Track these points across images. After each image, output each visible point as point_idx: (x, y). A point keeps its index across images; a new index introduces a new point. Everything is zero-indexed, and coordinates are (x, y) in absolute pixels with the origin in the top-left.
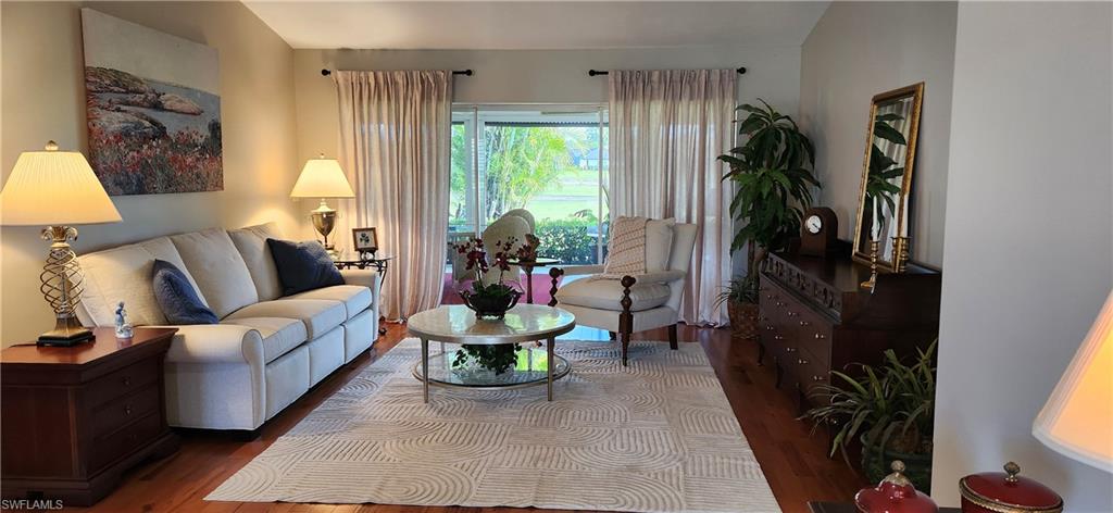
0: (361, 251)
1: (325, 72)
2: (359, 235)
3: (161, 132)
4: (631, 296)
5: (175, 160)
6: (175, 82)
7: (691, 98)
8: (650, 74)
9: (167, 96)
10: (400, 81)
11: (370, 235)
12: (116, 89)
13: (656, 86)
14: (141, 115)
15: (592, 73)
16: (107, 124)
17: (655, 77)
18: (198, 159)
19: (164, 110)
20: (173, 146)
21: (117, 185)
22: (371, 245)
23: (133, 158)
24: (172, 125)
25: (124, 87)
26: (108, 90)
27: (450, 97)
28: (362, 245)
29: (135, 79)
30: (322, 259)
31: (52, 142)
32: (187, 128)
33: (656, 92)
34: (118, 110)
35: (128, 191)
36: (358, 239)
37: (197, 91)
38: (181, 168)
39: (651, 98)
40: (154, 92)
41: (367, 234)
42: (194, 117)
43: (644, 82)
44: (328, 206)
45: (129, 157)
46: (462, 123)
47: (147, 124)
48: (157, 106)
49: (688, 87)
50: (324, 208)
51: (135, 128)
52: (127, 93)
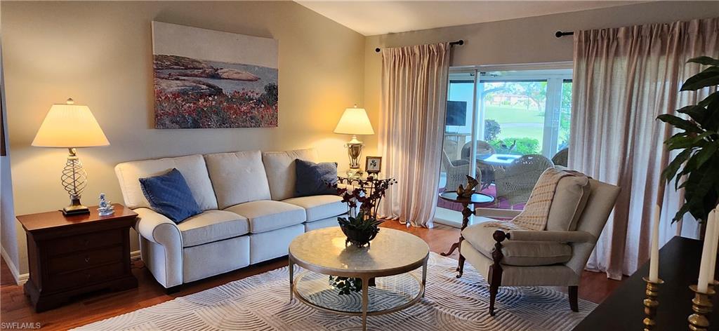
0: (370, 173)
1: (378, 50)
2: (370, 161)
3: (219, 92)
4: (504, 251)
5: (230, 108)
6: (233, 62)
7: (662, 52)
8: (616, 31)
9: (225, 70)
10: (417, 51)
11: (377, 161)
12: (176, 67)
13: (622, 43)
14: (199, 82)
15: (559, 34)
16: (166, 88)
17: (621, 34)
18: (252, 108)
19: (221, 78)
20: (228, 100)
21: (172, 123)
22: (377, 168)
23: (190, 107)
24: (227, 88)
25: (183, 66)
26: (168, 67)
27: (447, 62)
28: (371, 168)
29: (194, 61)
30: (327, 176)
31: (70, 99)
32: (243, 89)
33: (621, 49)
34: (178, 79)
35: (183, 126)
36: (369, 164)
37: (255, 66)
38: (235, 113)
39: (617, 54)
40: (212, 68)
41: (376, 161)
42: (251, 82)
43: (609, 39)
44: (358, 140)
45: (186, 107)
46: (546, 81)
47: (204, 87)
48: (215, 76)
49: (659, 41)
50: (355, 141)
51: (193, 90)
52: (186, 69)
